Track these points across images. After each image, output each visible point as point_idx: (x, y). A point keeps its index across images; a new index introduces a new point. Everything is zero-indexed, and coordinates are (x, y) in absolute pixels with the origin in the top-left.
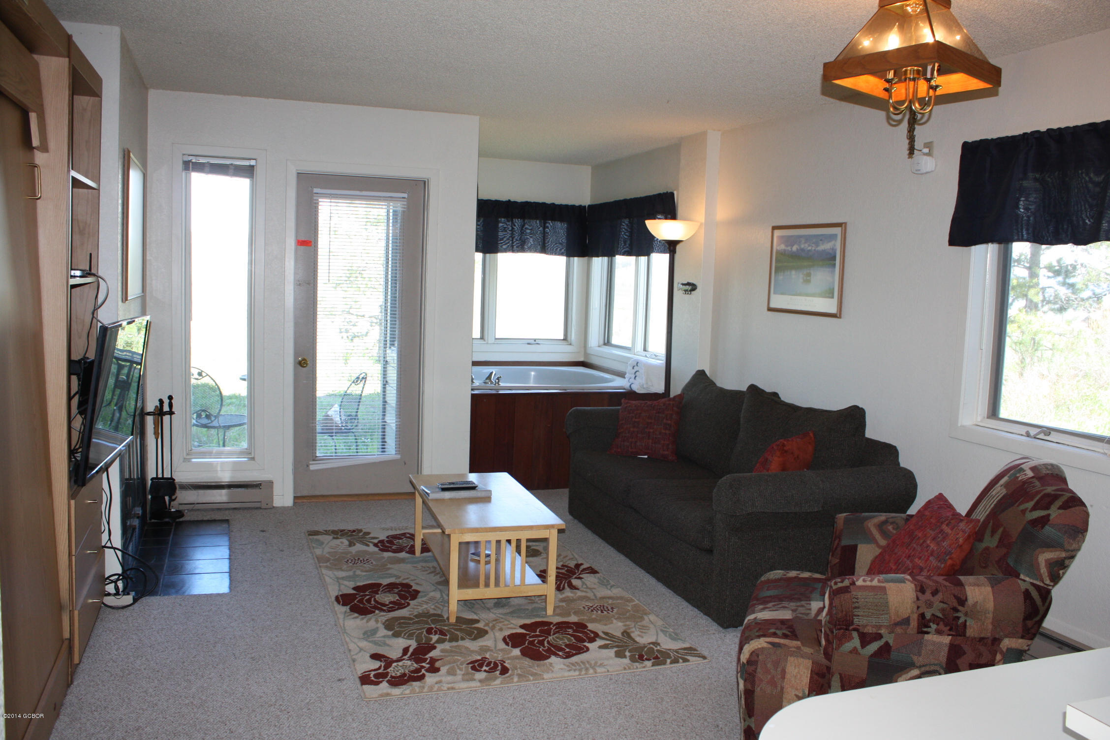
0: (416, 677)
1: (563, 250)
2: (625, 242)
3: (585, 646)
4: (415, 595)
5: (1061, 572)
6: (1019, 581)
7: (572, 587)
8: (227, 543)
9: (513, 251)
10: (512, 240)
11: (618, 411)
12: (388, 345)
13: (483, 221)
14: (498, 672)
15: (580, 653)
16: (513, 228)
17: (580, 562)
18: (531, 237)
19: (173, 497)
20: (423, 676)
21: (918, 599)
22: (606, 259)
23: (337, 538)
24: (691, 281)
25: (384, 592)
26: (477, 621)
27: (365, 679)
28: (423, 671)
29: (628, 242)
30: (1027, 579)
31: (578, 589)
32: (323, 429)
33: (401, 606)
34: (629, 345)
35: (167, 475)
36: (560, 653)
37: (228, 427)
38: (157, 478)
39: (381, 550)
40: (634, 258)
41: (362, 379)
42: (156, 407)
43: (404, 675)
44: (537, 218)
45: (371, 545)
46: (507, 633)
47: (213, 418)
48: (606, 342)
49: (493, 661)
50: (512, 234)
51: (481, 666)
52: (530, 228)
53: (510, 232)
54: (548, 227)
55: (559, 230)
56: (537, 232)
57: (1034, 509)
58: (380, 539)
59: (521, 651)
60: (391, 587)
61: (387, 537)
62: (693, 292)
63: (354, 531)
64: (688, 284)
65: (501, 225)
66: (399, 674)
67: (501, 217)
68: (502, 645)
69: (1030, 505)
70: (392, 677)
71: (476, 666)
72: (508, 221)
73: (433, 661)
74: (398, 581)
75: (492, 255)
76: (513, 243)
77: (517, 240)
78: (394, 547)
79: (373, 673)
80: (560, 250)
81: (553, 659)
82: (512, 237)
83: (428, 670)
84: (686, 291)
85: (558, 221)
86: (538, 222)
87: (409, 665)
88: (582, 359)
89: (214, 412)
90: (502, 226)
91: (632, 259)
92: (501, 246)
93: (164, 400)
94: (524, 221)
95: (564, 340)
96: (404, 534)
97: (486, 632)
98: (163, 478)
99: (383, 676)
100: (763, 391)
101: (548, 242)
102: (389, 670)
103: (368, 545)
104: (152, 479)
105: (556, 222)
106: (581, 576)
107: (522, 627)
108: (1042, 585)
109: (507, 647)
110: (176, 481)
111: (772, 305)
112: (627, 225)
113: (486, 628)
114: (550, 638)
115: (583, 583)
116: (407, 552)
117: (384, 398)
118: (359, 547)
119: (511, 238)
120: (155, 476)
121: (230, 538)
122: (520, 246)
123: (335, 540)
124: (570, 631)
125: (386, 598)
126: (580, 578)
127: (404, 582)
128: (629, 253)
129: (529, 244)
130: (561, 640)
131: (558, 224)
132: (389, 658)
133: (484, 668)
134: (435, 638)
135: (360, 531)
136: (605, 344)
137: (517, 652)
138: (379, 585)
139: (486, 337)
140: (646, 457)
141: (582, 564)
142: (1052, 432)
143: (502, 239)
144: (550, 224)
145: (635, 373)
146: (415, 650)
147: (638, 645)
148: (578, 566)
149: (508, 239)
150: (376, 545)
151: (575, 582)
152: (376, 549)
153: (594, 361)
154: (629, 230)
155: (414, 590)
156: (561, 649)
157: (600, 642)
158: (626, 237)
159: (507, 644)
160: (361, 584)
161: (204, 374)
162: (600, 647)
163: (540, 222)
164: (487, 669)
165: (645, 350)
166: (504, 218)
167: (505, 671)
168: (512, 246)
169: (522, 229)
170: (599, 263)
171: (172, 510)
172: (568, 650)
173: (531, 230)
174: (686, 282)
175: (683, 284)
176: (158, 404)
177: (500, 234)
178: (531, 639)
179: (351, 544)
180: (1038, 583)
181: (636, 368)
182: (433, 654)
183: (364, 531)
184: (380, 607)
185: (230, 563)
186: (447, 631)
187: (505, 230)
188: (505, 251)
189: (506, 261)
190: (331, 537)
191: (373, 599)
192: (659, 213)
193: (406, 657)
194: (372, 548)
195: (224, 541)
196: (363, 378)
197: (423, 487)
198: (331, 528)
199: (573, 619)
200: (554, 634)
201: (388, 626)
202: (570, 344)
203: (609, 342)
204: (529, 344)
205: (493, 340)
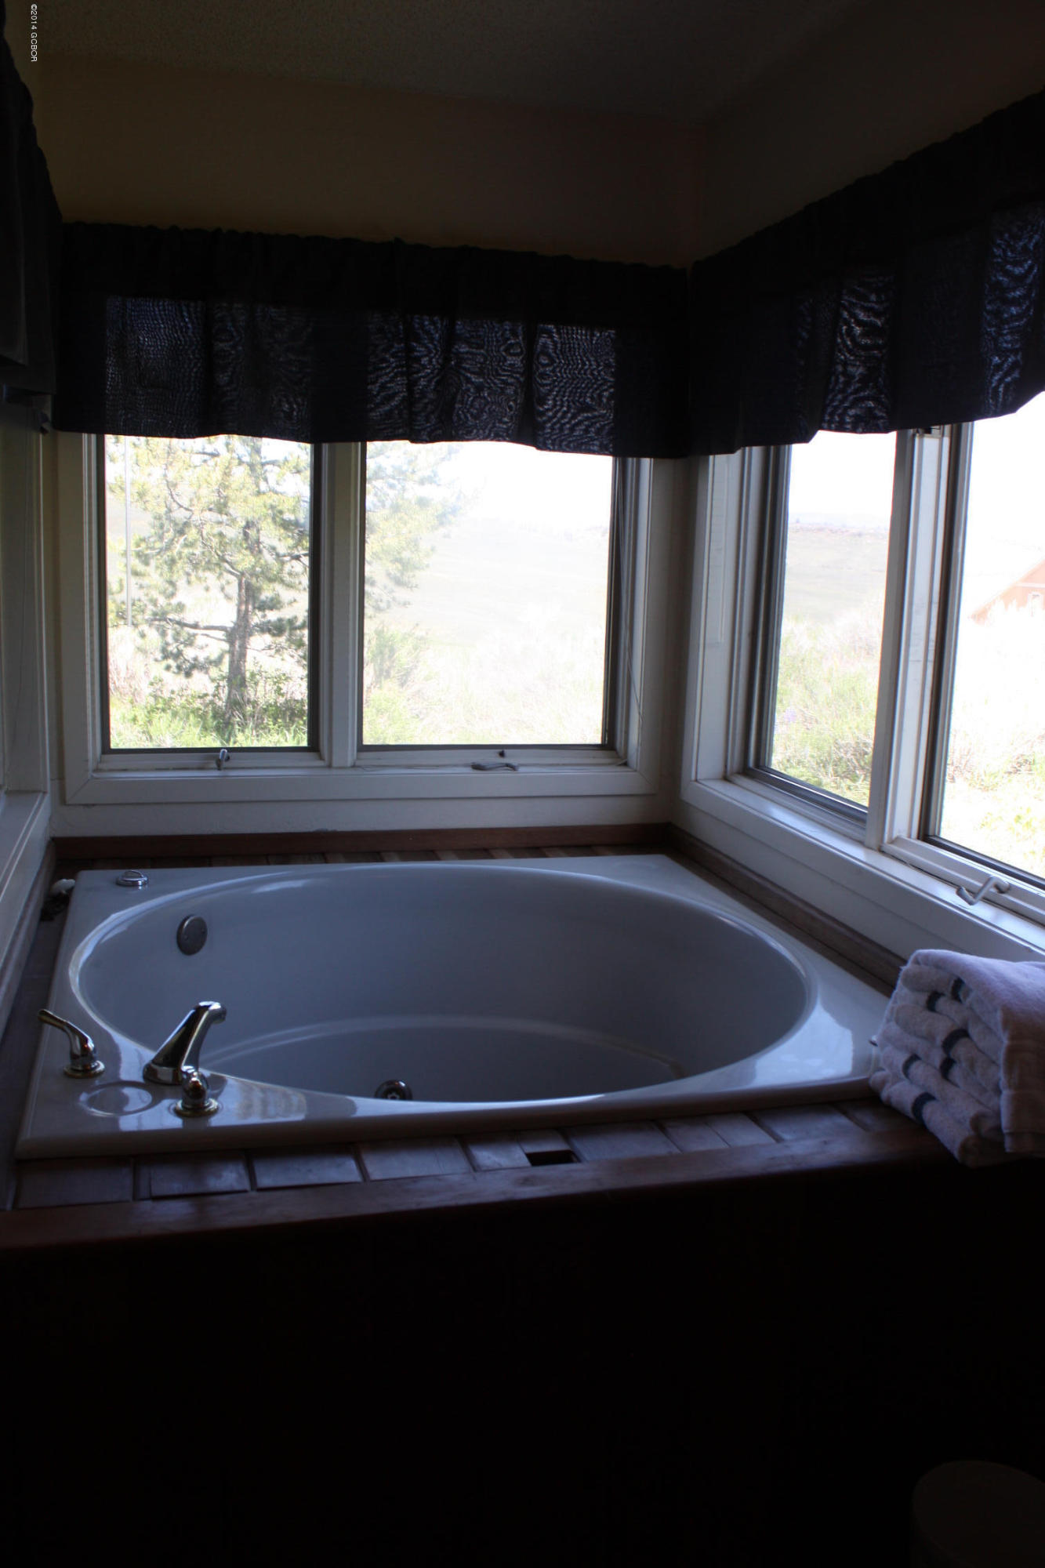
9: (418, 436)
44: (497, 314)
48: (751, 760)
52: (476, 348)
54: (542, 348)
55: (586, 355)
72: (395, 325)
75: (346, 449)
76: (414, 406)
77: (428, 394)
80: (587, 431)
85: (579, 324)
86: (505, 327)
94: (452, 325)
95: (603, 746)
101: (543, 401)
105: (573, 330)
129: (479, 411)
131: (581, 336)
144: (549, 334)
163: (514, 329)
165: (927, 834)
166: (379, 309)
168: (412, 420)
169: (444, 354)
202: (626, 764)
203: (761, 764)
204: (477, 767)
205: (351, 755)
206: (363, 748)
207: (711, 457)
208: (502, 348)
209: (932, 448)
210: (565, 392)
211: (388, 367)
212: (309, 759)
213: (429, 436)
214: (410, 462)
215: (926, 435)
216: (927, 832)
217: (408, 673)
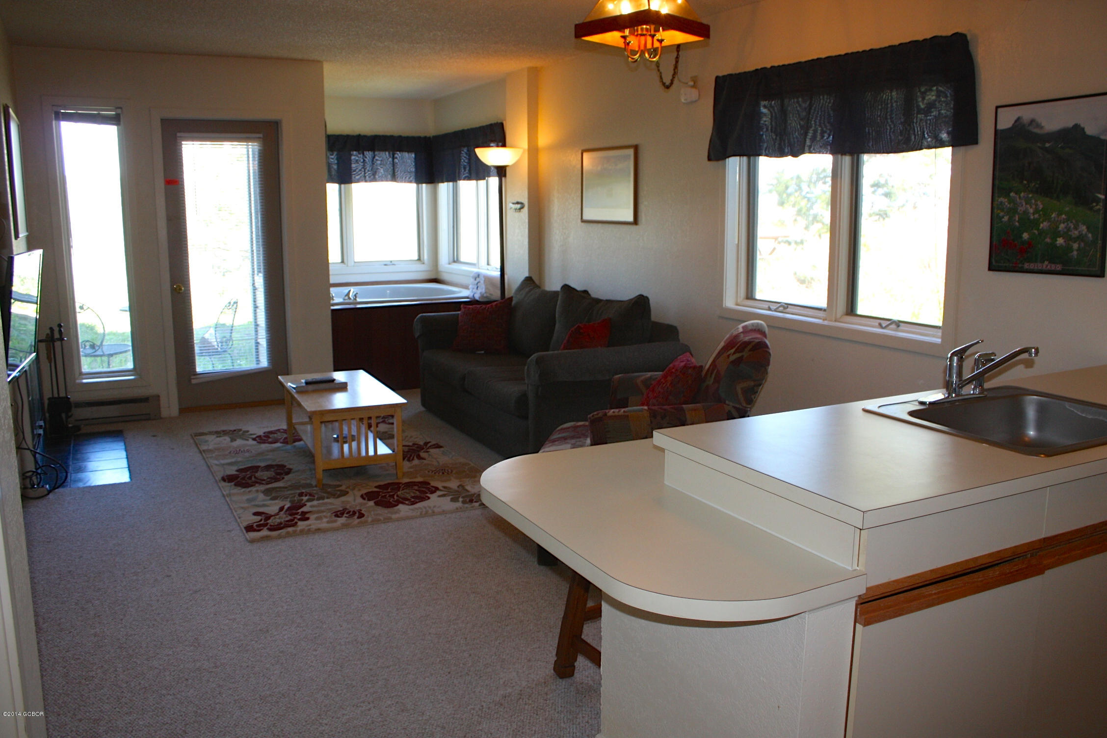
0: (291, 523)
1: (411, 179)
2: (465, 168)
3: (427, 496)
4: (289, 472)
5: (753, 397)
6: (725, 405)
7: (419, 457)
8: (124, 447)
9: (366, 181)
10: (365, 171)
11: (458, 314)
12: (256, 272)
13: (337, 155)
14: (356, 517)
15: (422, 501)
16: (364, 160)
17: (428, 441)
18: (382, 167)
19: (70, 414)
20: (296, 523)
21: (651, 422)
22: (451, 184)
23: (220, 437)
24: (520, 201)
25: (262, 471)
26: (341, 486)
27: (249, 528)
28: (296, 520)
29: (467, 169)
30: (731, 404)
31: (425, 459)
32: (201, 350)
33: (277, 480)
34: (475, 261)
35: (62, 395)
36: (407, 502)
37: (111, 355)
38: (53, 398)
39: (258, 442)
40: (474, 182)
41: (234, 305)
42: (48, 334)
43: (281, 523)
44: (385, 150)
45: (250, 440)
46: (364, 491)
47: (97, 348)
48: (455, 259)
49: (352, 510)
50: (364, 165)
51: (342, 514)
52: (380, 159)
53: (362, 164)
54: (396, 158)
55: (407, 159)
56: (387, 163)
57: (734, 353)
58: (258, 435)
59: (375, 502)
60: (268, 468)
61: (264, 433)
62: (522, 210)
63: (235, 431)
64: (518, 203)
65: (353, 157)
66: (276, 524)
67: (353, 151)
68: (360, 500)
69: (733, 351)
70: (271, 526)
71: (338, 514)
72: (359, 154)
73: (304, 513)
74: (274, 463)
75: (347, 185)
76: (365, 173)
77: (368, 171)
78: (270, 440)
79: (255, 524)
80: (409, 178)
81: (401, 506)
82: (364, 167)
83: (299, 520)
84: (516, 209)
85: (406, 151)
86: (387, 153)
87: (284, 517)
88: (433, 277)
89: (98, 343)
90: (355, 159)
91: (473, 183)
92: (355, 177)
93: (54, 328)
94: (374, 153)
95: (418, 260)
96: (279, 430)
97: (347, 493)
98: (59, 398)
99: (265, 525)
100: (574, 289)
101: (398, 171)
102: (268, 522)
103: (248, 440)
104: (49, 399)
105: (404, 153)
106: (428, 450)
107: (376, 487)
108: (741, 407)
109: (364, 501)
110: (71, 400)
111: (585, 218)
112: (466, 153)
113: (347, 490)
114: (399, 493)
115: (429, 455)
116: (281, 443)
117: (256, 322)
118: (239, 442)
119: (363, 170)
120: (51, 396)
121: (125, 444)
122: (373, 177)
123: (218, 438)
124: (416, 488)
125: (265, 475)
126: (428, 452)
127: (279, 463)
128: (469, 178)
129: (380, 175)
130: (409, 494)
131: (406, 155)
132: (267, 514)
133: (345, 515)
134: (305, 498)
135: (240, 430)
136: (454, 262)
137: (371, 503)
138: (259, 467)
139: (345, 261)
140: (483, 352)
141: (429, 442)
142: (789, 306)
143: (355, 171)
144: (398, 155)
145: (477, 284)
146: (289, 508)
147: (470, 493)
148: (426, 444)
149: (360, 170)
150: (254, 439)
151: (422, 454)
152: (255, 442)
153: (445, 277)
154: (467, 157)
155: (288, 469)
156: (408, 500)
157: (438, 493)
158: (465, 164)
159: (364, 499)
160: (243, 467)
161: (85, 308)
162: (439, 496)
163: (389, 153)
164: (347, 515)
165: (488, 264)
166: (356, 151)
167: (361, 516)
168: (365, 177)
169: (373, 161)
170: (444, 188)
171: (70, 425)
172: (413, 500)
173: (382, 161)
174: (515, 202)
175: (513, 203)
176: (48, 331)
177: (353, 166)
178: (383, 495)
179: (233, 440)
180: (738, 406)
181: (478, 280)
182: (304, 509)
183: (243, 430)
184: (259, 482)
185: (128, 461)
186: (315, 493)
187: (357, 161)
188: (358, 181)
189: (359, 190)
190: (215, 436)
191: (253, 477)
192: (492, 141)
193: (282, 513)
194: (251, 442)
195: (121, 445)
196: (235, 303)
197: (289, 384)
198: (214, 429)
199: (419, 479)
200: (403, 490)
201: (267, 492)
202: (424, 263)
203: (458, 259)
204: (385, 265)
205: (353, 264)
206: (355, 262)
207: (442, 183)
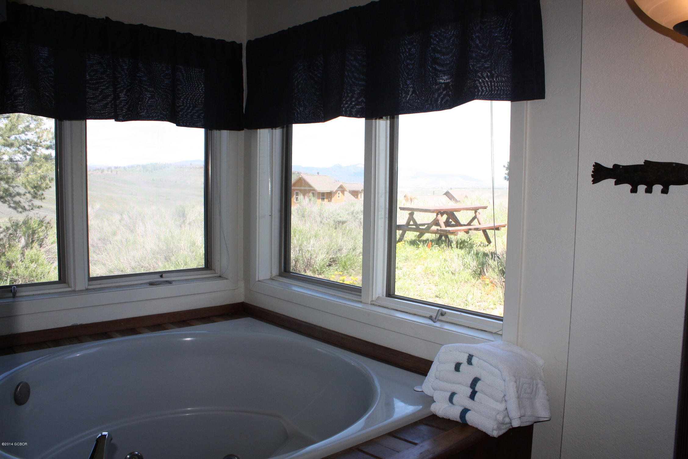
48: (283, 270)
88: (241, 300)
136: (281, 274)
202: (220, 276)
203: (287, 270)
204: (152, 284)
206: (91, 279)
207: (258, 130)
208: (162, 75)
209: (383, 125)
210: (188, 97)
211: (104, 81)
212: (62, 288)
213: (123, 117)
214: (39, 138)
215: (381, 119)
216: (390, 293)
217: (42, 240)
